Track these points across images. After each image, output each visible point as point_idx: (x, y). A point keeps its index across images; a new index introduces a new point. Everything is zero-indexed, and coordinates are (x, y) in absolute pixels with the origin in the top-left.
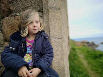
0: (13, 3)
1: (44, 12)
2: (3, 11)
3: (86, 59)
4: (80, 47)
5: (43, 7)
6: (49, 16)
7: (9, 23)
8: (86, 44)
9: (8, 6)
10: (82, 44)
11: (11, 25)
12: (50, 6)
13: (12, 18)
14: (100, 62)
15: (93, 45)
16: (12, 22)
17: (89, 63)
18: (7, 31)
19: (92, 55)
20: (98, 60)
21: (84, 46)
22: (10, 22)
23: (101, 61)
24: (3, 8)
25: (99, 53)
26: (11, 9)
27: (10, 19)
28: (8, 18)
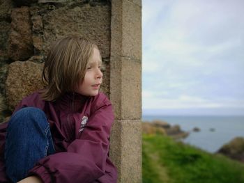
0: (42, 33)
1: (112, 64)
2: (15, 47)
3: (164, 165)
4: (152, 136)
5: (112, 54)
6: (123, 73)
7: (27, 75)
8: (162, 130)
9: (29, 38)
10: (155, 129)
11: (32, 81)
12: (124, 54)
13: (35, 66)
14: (194, 173)
15: (177, 131)
16: (34, 73)
17: (170, 174)
18: (19, 93)
19: (176, 155)
20: (189, 167)
21: (158, 133)
22: (30, 74)
23: (195, 169)
24: (16, 42)
25: (190, 152)
26: (36, 45)
27: (29, 66)
28: (26, 64)
